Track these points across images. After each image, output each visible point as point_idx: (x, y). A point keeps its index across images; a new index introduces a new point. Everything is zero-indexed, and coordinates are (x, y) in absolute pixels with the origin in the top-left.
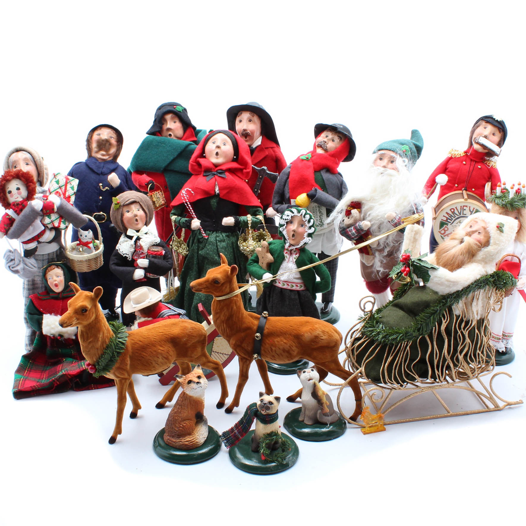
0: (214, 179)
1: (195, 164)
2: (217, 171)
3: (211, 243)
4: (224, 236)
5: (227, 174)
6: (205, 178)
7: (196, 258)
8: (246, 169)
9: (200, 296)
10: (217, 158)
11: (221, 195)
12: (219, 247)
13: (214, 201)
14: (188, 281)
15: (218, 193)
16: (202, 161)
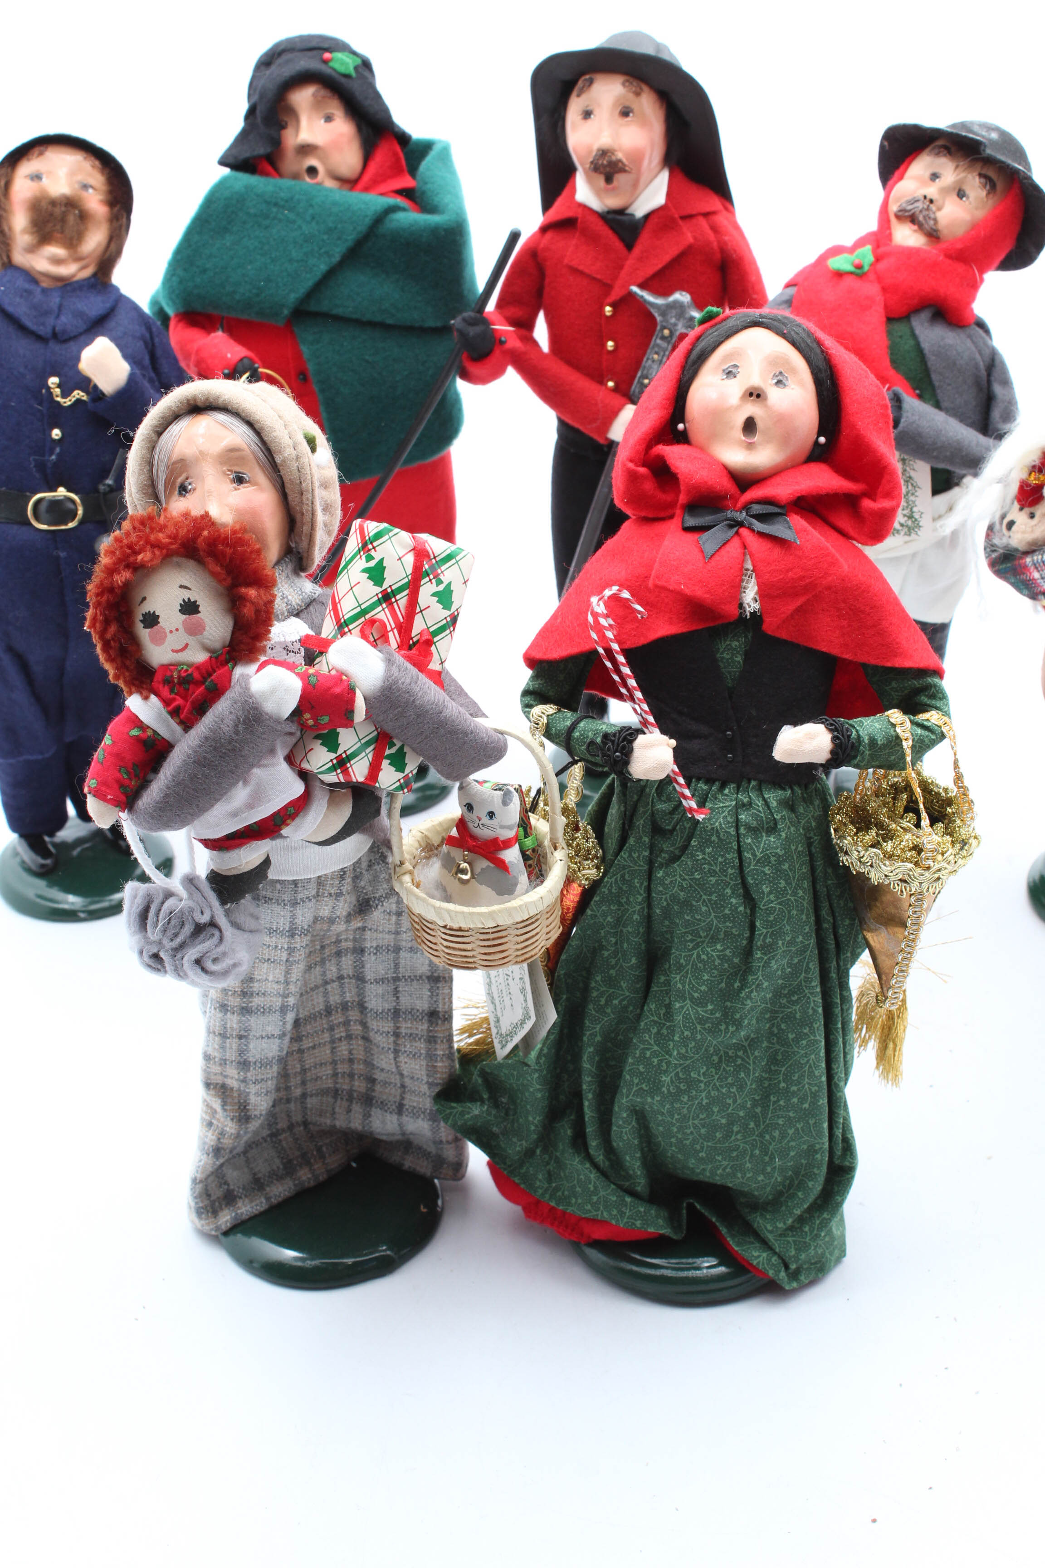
0: (734, 547)
1: (642, 470)
2: (746, 507)
3: (714, 838)
4: (774, 804)
5: (797, 521)
6: (690, 537)
7: (640, 898)
8: (871, 494)
9: (655, 1061)
10: (750, 446)
11: (770, 626)
12: (747, 855)
13: (735, 644)
14: (595, 994)
15: (753, 614)
16: (674, 454)
